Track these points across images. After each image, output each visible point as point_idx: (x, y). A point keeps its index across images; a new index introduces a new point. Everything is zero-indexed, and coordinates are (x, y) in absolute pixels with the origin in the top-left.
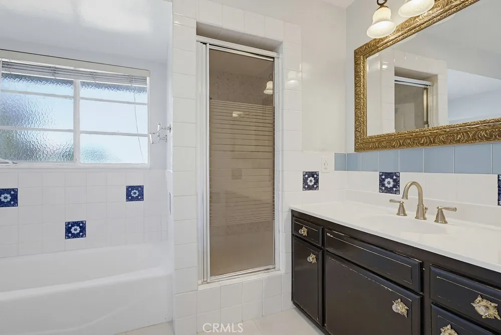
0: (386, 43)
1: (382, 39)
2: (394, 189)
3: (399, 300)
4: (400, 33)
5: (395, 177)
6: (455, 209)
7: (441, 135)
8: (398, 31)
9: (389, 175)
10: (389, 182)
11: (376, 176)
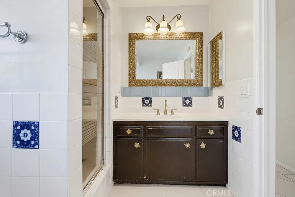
0: (147, 38)
1: (146, 36)
2: (150, 104)
3: (187, 143)
4: (153, 37)
5: (150, 99)
6: (177, 109)
7: (168, 82)
8: (152, 35)
9: (147, 98)
10: (147, 102)
11: (140, 99)
